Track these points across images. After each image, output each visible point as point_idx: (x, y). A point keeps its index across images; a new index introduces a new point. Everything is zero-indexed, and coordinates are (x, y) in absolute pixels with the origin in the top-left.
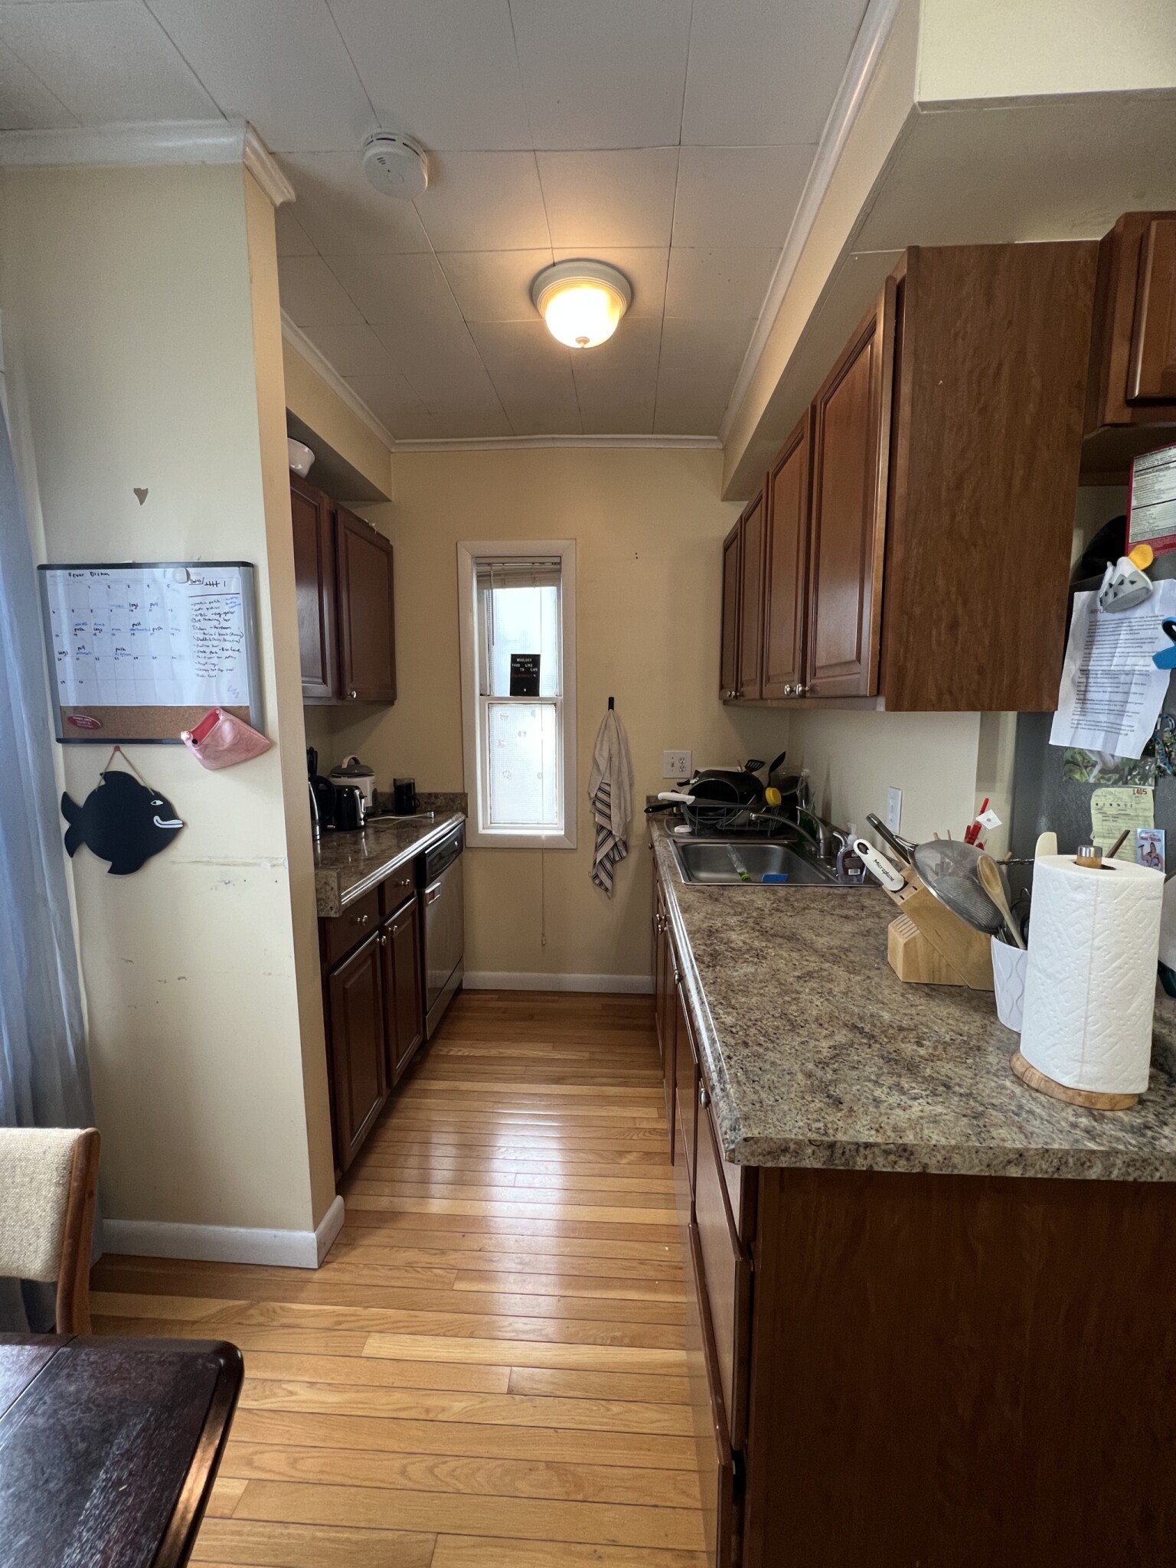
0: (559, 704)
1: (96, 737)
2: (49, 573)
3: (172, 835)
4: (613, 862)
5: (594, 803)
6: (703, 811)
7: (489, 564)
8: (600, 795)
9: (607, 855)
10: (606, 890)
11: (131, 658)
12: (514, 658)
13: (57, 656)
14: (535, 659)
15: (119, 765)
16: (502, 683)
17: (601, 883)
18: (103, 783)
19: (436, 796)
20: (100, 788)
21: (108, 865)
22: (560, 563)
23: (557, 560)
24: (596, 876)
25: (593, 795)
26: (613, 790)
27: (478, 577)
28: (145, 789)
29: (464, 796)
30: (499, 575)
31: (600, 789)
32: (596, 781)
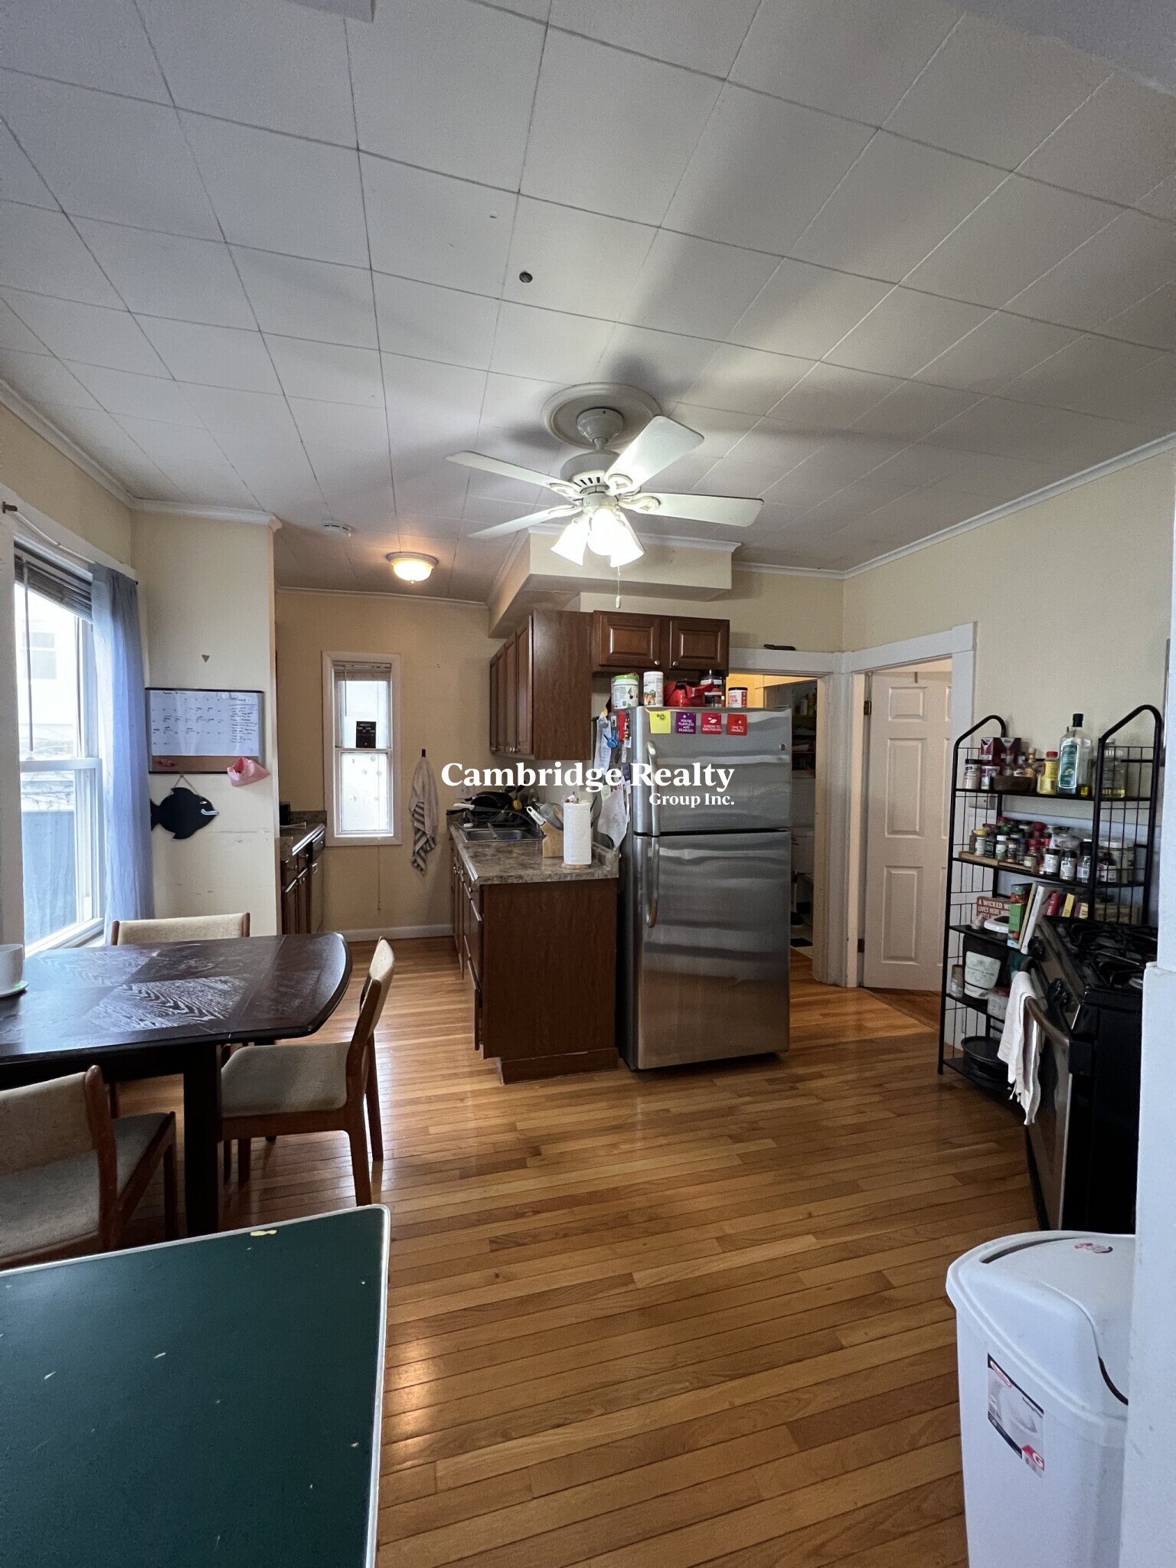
0: (389, 754)
1: (172, 770)
2: (152, 691)
3: (212, 817)
4: (426, 852)
5: (413, 815)
6: (480, 813)
7: (344, 666)
8: (417, 809)
9: (422, 848)
10: (422, 870)
11: (195, 733)
12: (359, 724)
13: (153, 731)
14: (373, 725)
15: (182, 784)
16: (350, 739)
17: (418, 865)
18: (172, 793)
19: (304, 813)
20: (171, 796)
21: (173, 834)
22: (390, 668)
23: (389, 666)
24: (415, 861)
25: (412, 810)
26: (426, 807)
27: (335, 673)
28: (197, 796)
29: (324, 812)
30: (351, 672)
31: (417, 806)
32: (415, 801)
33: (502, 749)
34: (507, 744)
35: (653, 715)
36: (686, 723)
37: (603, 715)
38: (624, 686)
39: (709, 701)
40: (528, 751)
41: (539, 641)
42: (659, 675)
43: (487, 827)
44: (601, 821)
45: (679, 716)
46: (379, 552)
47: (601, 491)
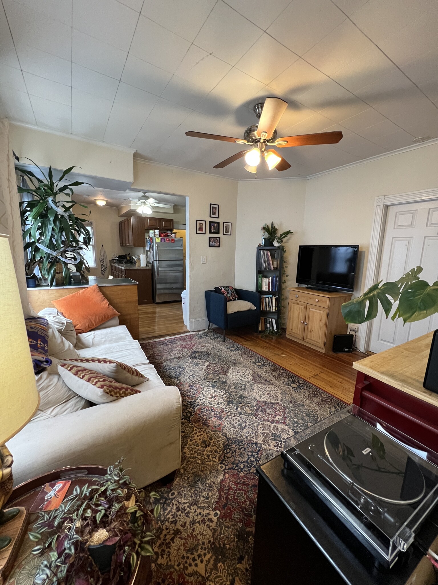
0: (93, 245)
5: (101, 261)
6: (119, 260)
9: (103, 269)
22: (93, 223)
24: (102, 272)
26: (104, 259)
32: (101, 258)
33: (124, 245)
34: (126, 243)
35: (157, 238)
36: (163, 240)
37: (148, 238)
38: (151, 232)
39: (168, 236)
40: (132, 244)
41: (133, 220)
42: (158, 231)
43: (123, 263)
44: (148, 259)
45: (162, 239)
46: (93, 199)
47: (144, 202)
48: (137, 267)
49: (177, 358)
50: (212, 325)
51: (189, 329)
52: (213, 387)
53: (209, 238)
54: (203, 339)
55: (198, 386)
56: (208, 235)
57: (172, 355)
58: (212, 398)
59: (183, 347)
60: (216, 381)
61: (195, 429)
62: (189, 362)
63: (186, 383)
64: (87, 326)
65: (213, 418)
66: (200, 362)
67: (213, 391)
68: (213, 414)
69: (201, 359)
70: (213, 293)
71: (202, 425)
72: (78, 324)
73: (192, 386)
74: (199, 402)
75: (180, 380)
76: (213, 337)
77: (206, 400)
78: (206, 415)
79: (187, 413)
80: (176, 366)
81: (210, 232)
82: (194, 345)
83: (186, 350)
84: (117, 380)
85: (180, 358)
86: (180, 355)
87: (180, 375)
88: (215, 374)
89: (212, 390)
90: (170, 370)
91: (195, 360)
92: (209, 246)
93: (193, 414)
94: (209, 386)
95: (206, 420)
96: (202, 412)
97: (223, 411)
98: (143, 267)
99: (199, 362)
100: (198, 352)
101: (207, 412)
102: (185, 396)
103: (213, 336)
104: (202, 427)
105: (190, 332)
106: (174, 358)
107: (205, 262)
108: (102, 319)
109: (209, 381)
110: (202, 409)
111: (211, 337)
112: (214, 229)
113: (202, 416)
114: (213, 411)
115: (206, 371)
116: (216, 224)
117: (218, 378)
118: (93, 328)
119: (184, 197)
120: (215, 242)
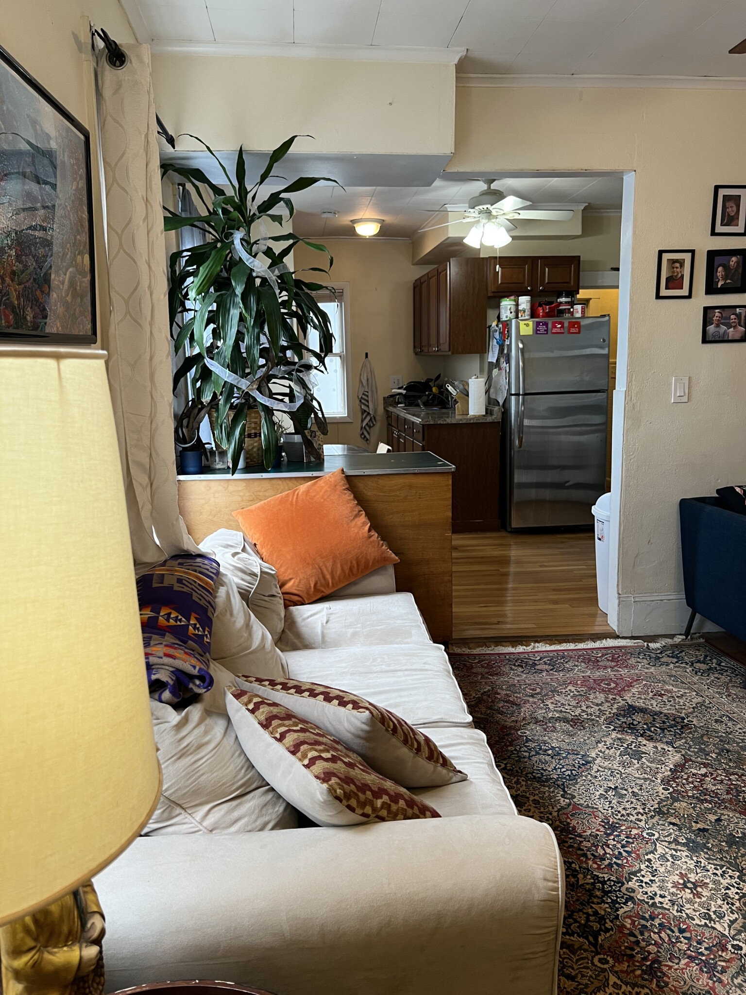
0: (342, 357)
4: (370, 427)
5: (360, 401)
6: (410, 397)
8: (364, 397)
9: (367, 424)
10: (367, 440)
17: (365, 437)
22: (342, 292)
23: (341, 291)
24: (363, 434)
25: (360, 397)
26: (370, 394)
31: (363, 394)
32: (362, 391)
33: (425, 349)
34: (429, 345)
35: (522, 323)
36: (542, 328)
37: (494, 324)
38: (507, 304)
39: (561, 312)
40: (447, 349)
41: (453, 271)
42: (528, 298)
43: (418, 405)
44: (492, 390)
45: (538, 324)
46: (345, 220)
47: (488, 212)
48: (457, 417)
49: (566, 720)
50: (701, 625)
51: (615, 628)
52: (694, 848)
53: (706, 309)
54: (664, 668)
55: (634, 832)
56: (702, 300)
57: (551, 706)
58: (685, 886)
59: (592, 685)
60: (704, 830)
61: (613, 979)
62: (609, 741)
63: (593, 811)
64: (312, 586)
65: (683, 962)
66: (649, 747)
67: (691, 864)
68: (685, 947)
69: (650, 739)
70: (709, 508)
71: (638, 972)
72: (291, 579)
73: (613, 827)
74: (633, 891)
75: (573, 797)
76: (703, 667)
77: (661, 888)
78: (656, 944)
79: (588, 915)
80: (564, 746)
81: (711, 289)
82: (630, 685)
83: (601, 697)
84: (371, 763)
85: (576, 722)
86: (578, 711)
87: (573, 778)
88: (702, 802)
89: (686, 861)
90: (542, 757)
91: (630, 738)
92: (705, 341)
93: (609, 925)
94: (676, 841)
95: (656, 961)
96: (645, 927)
97: (724, 949)
98: (475, 417)
99: (643, 749)
100: (643, 711)
101: (663, 935)
102: (585, 855)
103: (704, 662)
104: (640, 982)
105: (618, 637)
106: (558, 719)
107: (685, 399)
108: (351, 569)
109: (676, 821)
110: (644, 918)
111: (697, 665)
112: (725, 278)
113: (643, 944)
114: (687, 935)
115: (668, 783)
116: (734, 259)
117: (713, 818)
118: (328, 592)
119: (617, 177)
120: (729, 326)
